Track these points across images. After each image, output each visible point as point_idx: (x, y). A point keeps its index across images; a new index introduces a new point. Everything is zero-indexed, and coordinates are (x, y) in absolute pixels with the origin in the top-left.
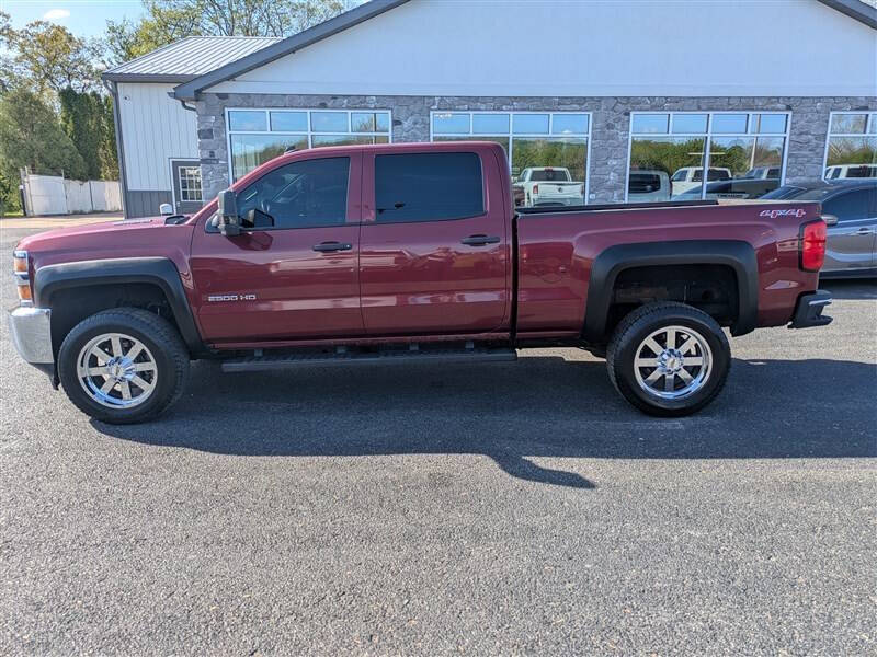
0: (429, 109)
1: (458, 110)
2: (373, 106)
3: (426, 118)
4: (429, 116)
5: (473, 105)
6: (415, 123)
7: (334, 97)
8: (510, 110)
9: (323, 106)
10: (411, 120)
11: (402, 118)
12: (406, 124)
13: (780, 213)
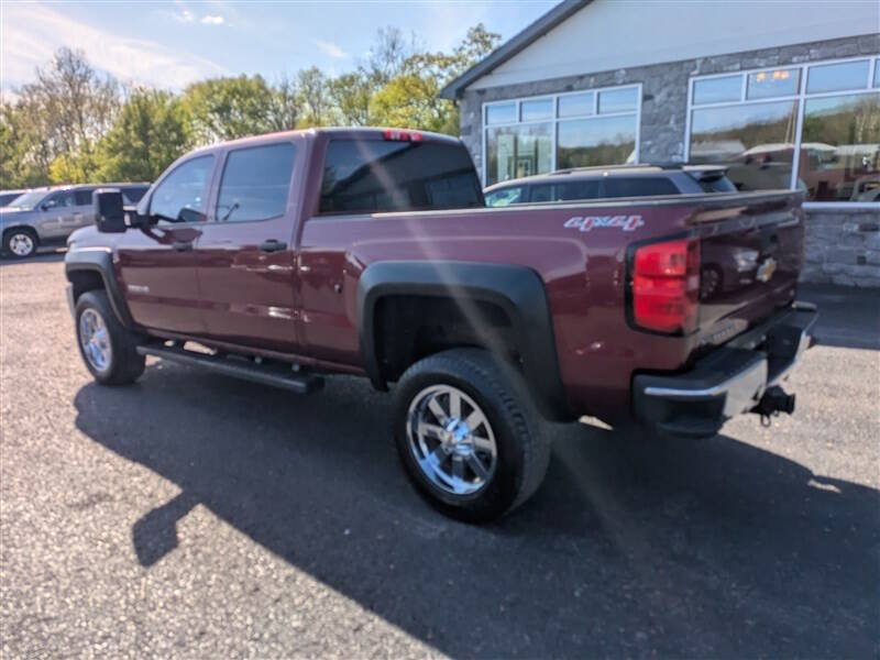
0: (688, 76)
1: (728, 71)
2: (620, 81)
3: (684, 88)
4: (687, 84)
5: (747, 62)
6: (669, 95)
7: (581, 77)
8: (804, 61)
9: (570, 89)
10: (665, 91)
11: (653, 90)
12: (658, 98)
13: (599, 222)
